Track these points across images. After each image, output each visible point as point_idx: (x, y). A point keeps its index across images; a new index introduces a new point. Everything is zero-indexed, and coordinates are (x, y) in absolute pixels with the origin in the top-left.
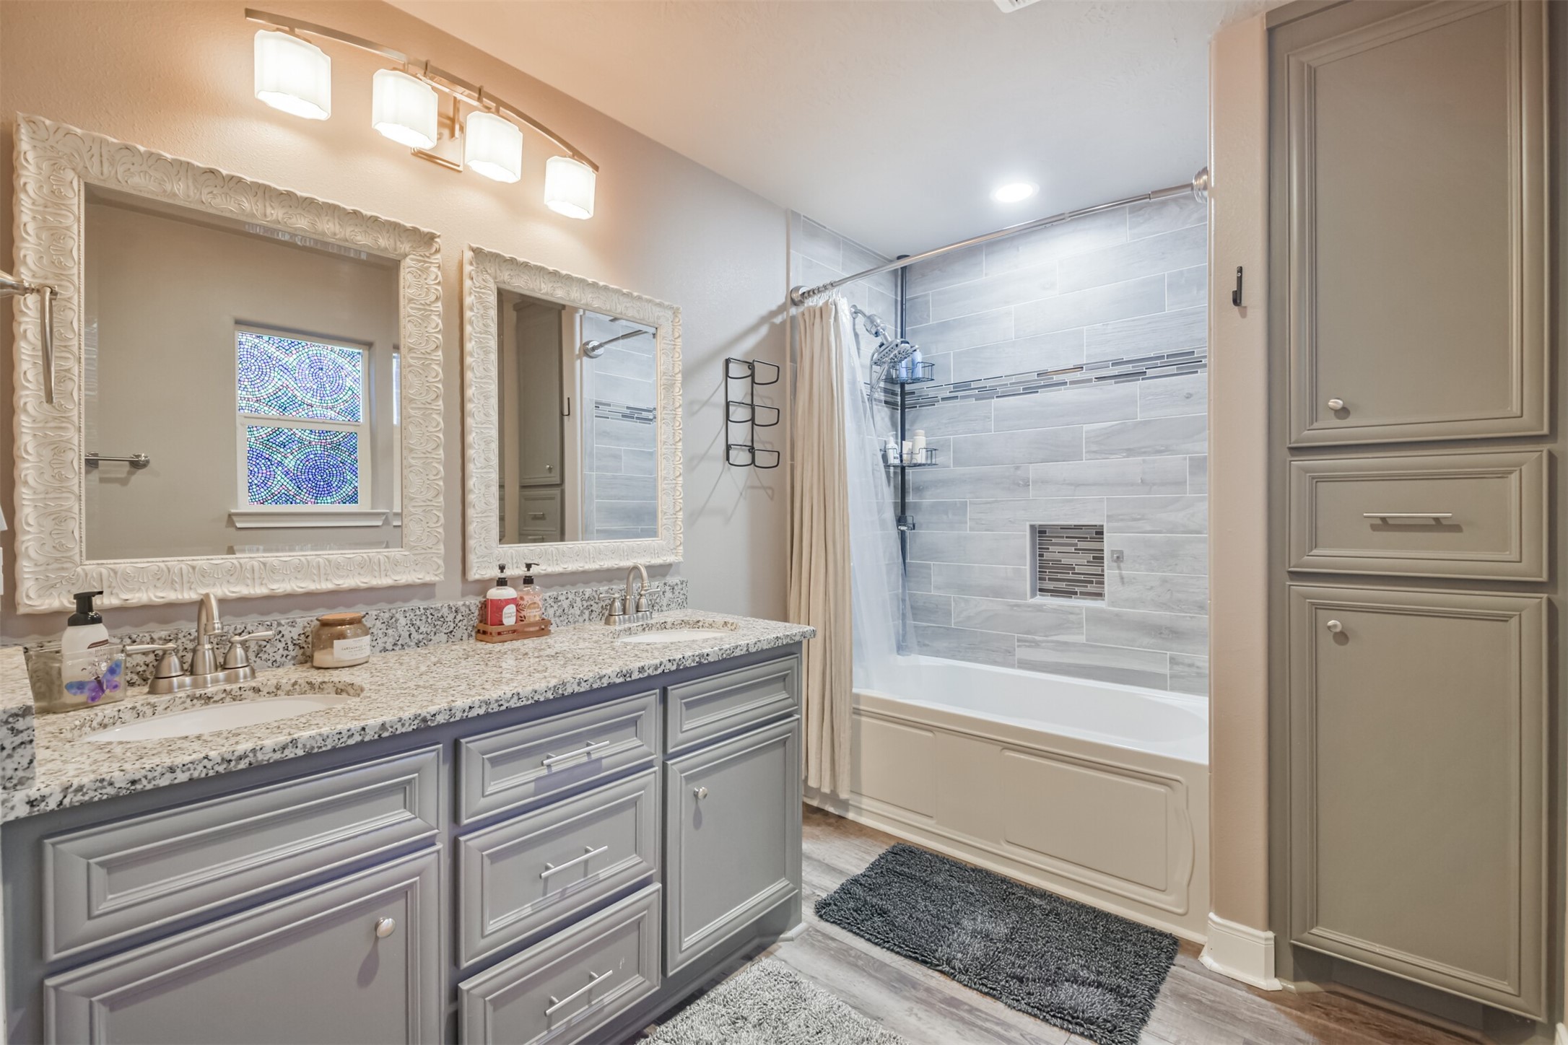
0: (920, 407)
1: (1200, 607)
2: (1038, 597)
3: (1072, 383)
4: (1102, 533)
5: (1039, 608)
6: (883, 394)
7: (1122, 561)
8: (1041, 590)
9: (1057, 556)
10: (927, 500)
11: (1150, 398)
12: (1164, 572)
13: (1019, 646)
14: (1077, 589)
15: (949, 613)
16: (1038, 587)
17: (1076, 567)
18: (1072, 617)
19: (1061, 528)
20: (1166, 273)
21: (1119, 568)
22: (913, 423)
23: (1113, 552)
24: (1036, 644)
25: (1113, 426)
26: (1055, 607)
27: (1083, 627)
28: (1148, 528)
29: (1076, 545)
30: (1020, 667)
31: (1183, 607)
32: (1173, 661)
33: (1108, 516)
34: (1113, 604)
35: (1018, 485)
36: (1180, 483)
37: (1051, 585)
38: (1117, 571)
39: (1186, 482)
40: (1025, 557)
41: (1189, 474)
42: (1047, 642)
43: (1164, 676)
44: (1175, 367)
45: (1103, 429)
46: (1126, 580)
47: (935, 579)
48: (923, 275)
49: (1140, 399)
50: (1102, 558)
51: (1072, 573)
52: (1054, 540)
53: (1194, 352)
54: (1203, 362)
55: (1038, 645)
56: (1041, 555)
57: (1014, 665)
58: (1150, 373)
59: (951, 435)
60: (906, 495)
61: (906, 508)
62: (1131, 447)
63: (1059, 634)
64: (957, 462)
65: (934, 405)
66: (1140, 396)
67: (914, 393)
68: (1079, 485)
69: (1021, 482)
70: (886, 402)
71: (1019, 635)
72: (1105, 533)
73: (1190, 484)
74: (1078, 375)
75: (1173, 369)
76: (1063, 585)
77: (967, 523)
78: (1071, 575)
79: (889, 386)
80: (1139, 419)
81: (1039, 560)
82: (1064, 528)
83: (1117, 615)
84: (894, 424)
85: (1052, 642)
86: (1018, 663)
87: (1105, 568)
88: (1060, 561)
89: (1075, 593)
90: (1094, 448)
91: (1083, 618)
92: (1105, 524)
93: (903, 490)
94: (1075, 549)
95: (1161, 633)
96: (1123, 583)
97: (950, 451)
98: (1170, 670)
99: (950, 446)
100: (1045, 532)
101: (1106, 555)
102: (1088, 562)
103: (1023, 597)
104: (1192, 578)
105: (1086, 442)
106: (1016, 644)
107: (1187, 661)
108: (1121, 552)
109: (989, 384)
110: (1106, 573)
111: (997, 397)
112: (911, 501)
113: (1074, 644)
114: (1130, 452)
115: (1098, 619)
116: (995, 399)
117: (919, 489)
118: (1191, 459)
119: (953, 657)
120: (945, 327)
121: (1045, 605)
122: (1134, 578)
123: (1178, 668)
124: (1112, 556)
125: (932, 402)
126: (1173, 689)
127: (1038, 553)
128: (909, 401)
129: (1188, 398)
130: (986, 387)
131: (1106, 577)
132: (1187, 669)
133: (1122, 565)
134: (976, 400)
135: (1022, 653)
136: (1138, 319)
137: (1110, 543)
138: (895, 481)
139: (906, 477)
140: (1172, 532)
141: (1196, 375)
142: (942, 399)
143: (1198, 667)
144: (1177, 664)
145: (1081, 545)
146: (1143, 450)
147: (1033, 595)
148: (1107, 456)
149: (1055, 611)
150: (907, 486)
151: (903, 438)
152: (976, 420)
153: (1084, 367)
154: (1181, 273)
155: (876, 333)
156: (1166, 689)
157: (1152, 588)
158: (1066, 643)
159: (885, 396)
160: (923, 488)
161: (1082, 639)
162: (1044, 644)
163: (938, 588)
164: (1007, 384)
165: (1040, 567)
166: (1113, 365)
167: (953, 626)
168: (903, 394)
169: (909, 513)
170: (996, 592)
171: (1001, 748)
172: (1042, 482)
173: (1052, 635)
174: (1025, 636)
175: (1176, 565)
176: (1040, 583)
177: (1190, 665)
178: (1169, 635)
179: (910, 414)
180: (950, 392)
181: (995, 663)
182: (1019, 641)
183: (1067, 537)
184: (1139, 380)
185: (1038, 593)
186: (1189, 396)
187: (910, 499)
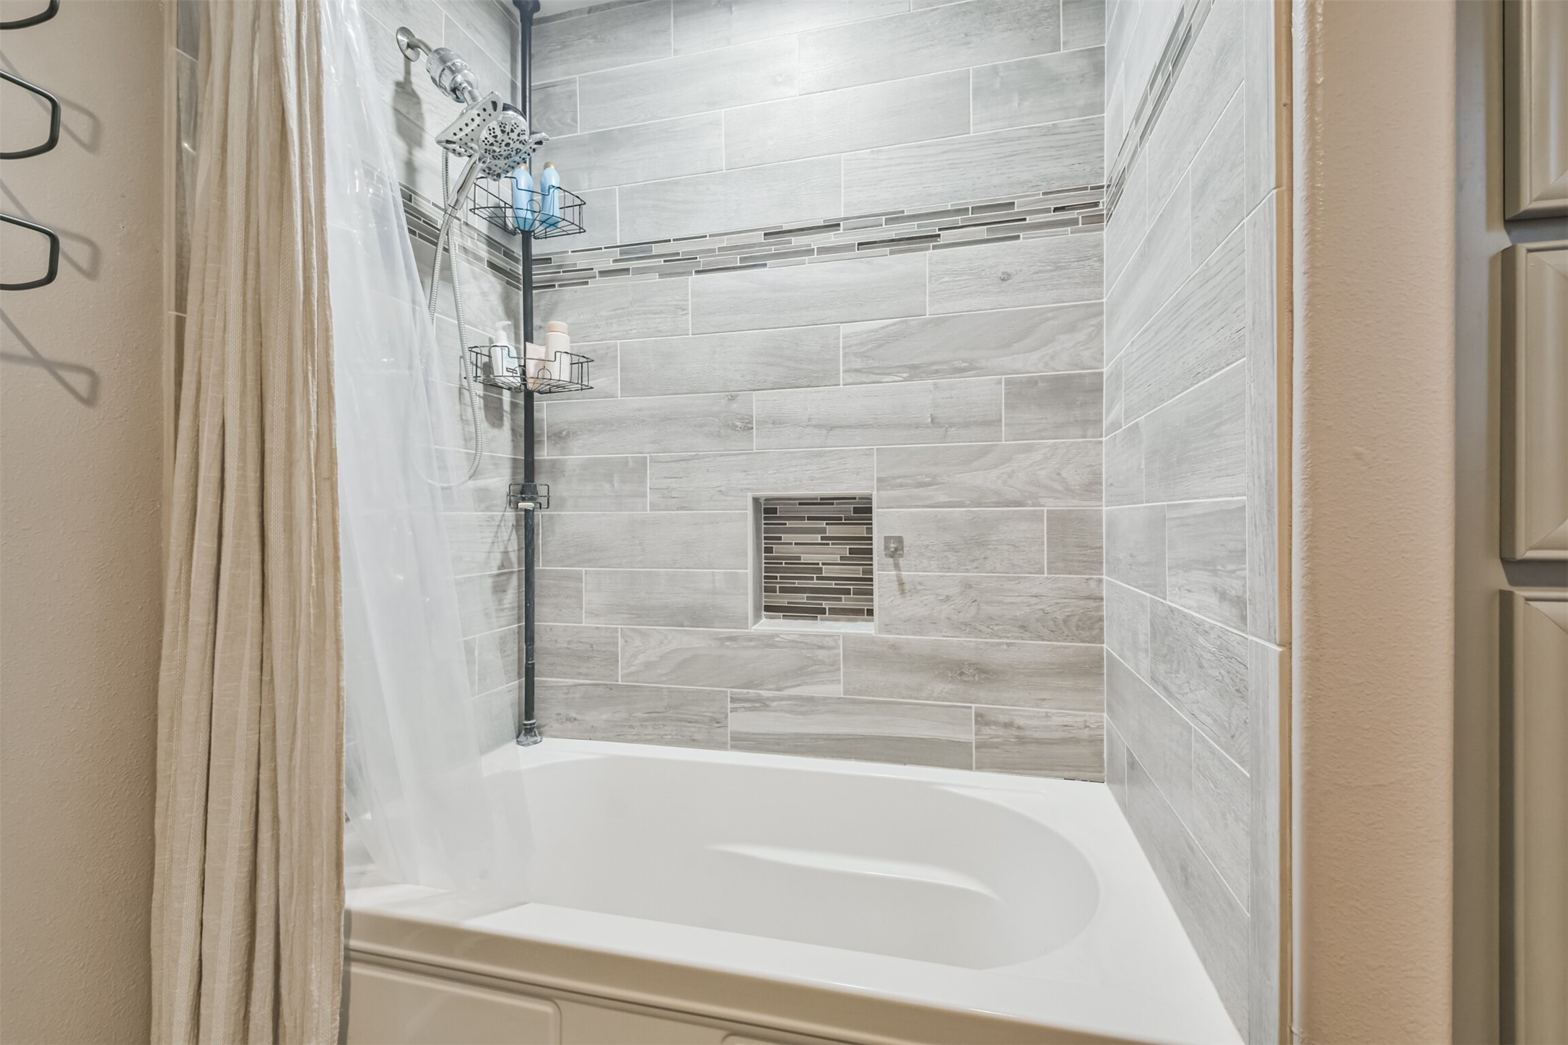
0: (560, 286)
1: (1022, 627)
2: (764, 620)
3: (823, 250)
4: (869, 510)
5: (768, 641)
6: (485, 247)
7: (901, 556)
8: (768, 608)
9: (794, 550)
10: (576, 455)
11: (946, 279)
12: (967, 571)
13: (733, 710)
14: (826, 605)
15: (612, 659)
16: (764, 604)
17: (823, 567)
18: (821, 654)
19: (800, 504)
20: (971, 68)
21: (897, 566)
22: (549, 314)
23: (887, 539)
24: (761, 704)
25: (887, 326)
26: (793, 637)
27: (840, 669)
28: (943, 498)
29: (824, 530)
30: (735, 747)
31: (996, 628)
32: (981, 719)
33: (879, 480)
34: (886, 628)
35: (734, 427)
36: (993, 423)
37: (784, 600)
38: (894, 573)
39: (1000, 420)
40: (745, 554)
41: (1005, 408)
42: (782, 699)
43: (966, 745)
44: (985, 227)
45: (872, 331)
46: (907, 587)
47: (591, 598)
48: (564, 45)
49: (930, 281)
50: (870, 551)
51: (818, 578)
52: (789, 524)
53: (1014, 203)
54: (1028, 221)
55: (767, 706)
56: (768, 550)
57: (726, 743)
58: (946, 236)
59: (616, 338)
60: (536, 446)
61: (536, 470)
62: (916, 362)
63: (799, 685)
64: (630, 387)
65: (586, 283)
66: (930, 277)
67: (548, 260)
68: (832, 428)
69: (739, 424)
70: (492, 265)
71: (733, 690)
72: (875, 510)
73: (1006, 425)
74: (830, 238)
75: (982, 232)
76: (802, 599)
77: (646, 497)
78: (815, 581)
79: (498, 236)
80: (927, 316)
81: (766, 558)
82: (805, 502)
83: (893, 646)
84: (510, 313)
85: (790, 698)
86: (733, 739)
87: (875, 567)
88: (799, 558)
89: (822, 611)
90: (858, 364)
91: (839, 655)
92: (875, 493)
93: (529, 436)
94: (823, 538)
95: (962, 674)
96: (903, 592)
97: (617, 367)
98: (976, 735)
99: (616, 357)
100: (774, 511)
101: (878, 545)
102: (842, 558)
103: (742, 622)
104: (1009, 579)
105: (845, 355)
106: (730, 705)
107: (1003, 718)
108: (900, 540)
109: (683, 248)
110: (875, 576)
111: (697, 272)
112: (546, 457)
113: (825, 700)
114: (915, 371)
115: (863, 655)
116: (694, 276)
117: (559, 437)
118: (1008, 382)
119: (620, 738)
120: (604, 141)
121: (777, 635)
122: (920, 584)
123: (988, 731)
124: (886, 548)
125: (582, 277)
126: (981, 767)
127: (763, 546)
128: (538, 274)
129: (1003, 280)
130: (678, 254)
131: (875, 582)
132: (1001, 732)
133: (901, 561)
134: (662, 276)
135: (740, 722)
136: (928, 146)
137: (884, 524)
138: (512, 420)
139: (536, 415)
140: (979, 505)
141: (1017, 241)
142: (600, 272)
143: (1019, 728)
144: (987, 724)
145: (832, 531)
146: (935, 367)
147: (757, 617)
148: (878, 378)
149: (794, 644)
150: (537, 431)
151: (529, 338)
152: (662, 312)
153: (841, 223)
154: (995, 70)
155: (454, 90)
156: (969, 768)
157: (948, 598)
158: (811, 699)
159: (489, 253)
160: (568, 435)
161: (837, 690)
162: (774, 704)
163: (594, 614)
164: (713, 250)
165: (767, 570)
166: (888, 221)
167: (620, 683)
168: (528, 260)
169: (541, 480)
170: (696, 617)
171: (723, 1033)
172: (773, 423)
173: (787, 687)
174: (745, 691)
175: (985, 558)
176: (766, 597)
177: (1007, 725)
178: (974, 676)
179: (541, 300)
180: (615, 261)
181: (693, 742)
182: (733, 700)
183: (809, 518)
184: (928, 249)
185: (764, 613)
186: (1005, 278)
187: (544, 453)
